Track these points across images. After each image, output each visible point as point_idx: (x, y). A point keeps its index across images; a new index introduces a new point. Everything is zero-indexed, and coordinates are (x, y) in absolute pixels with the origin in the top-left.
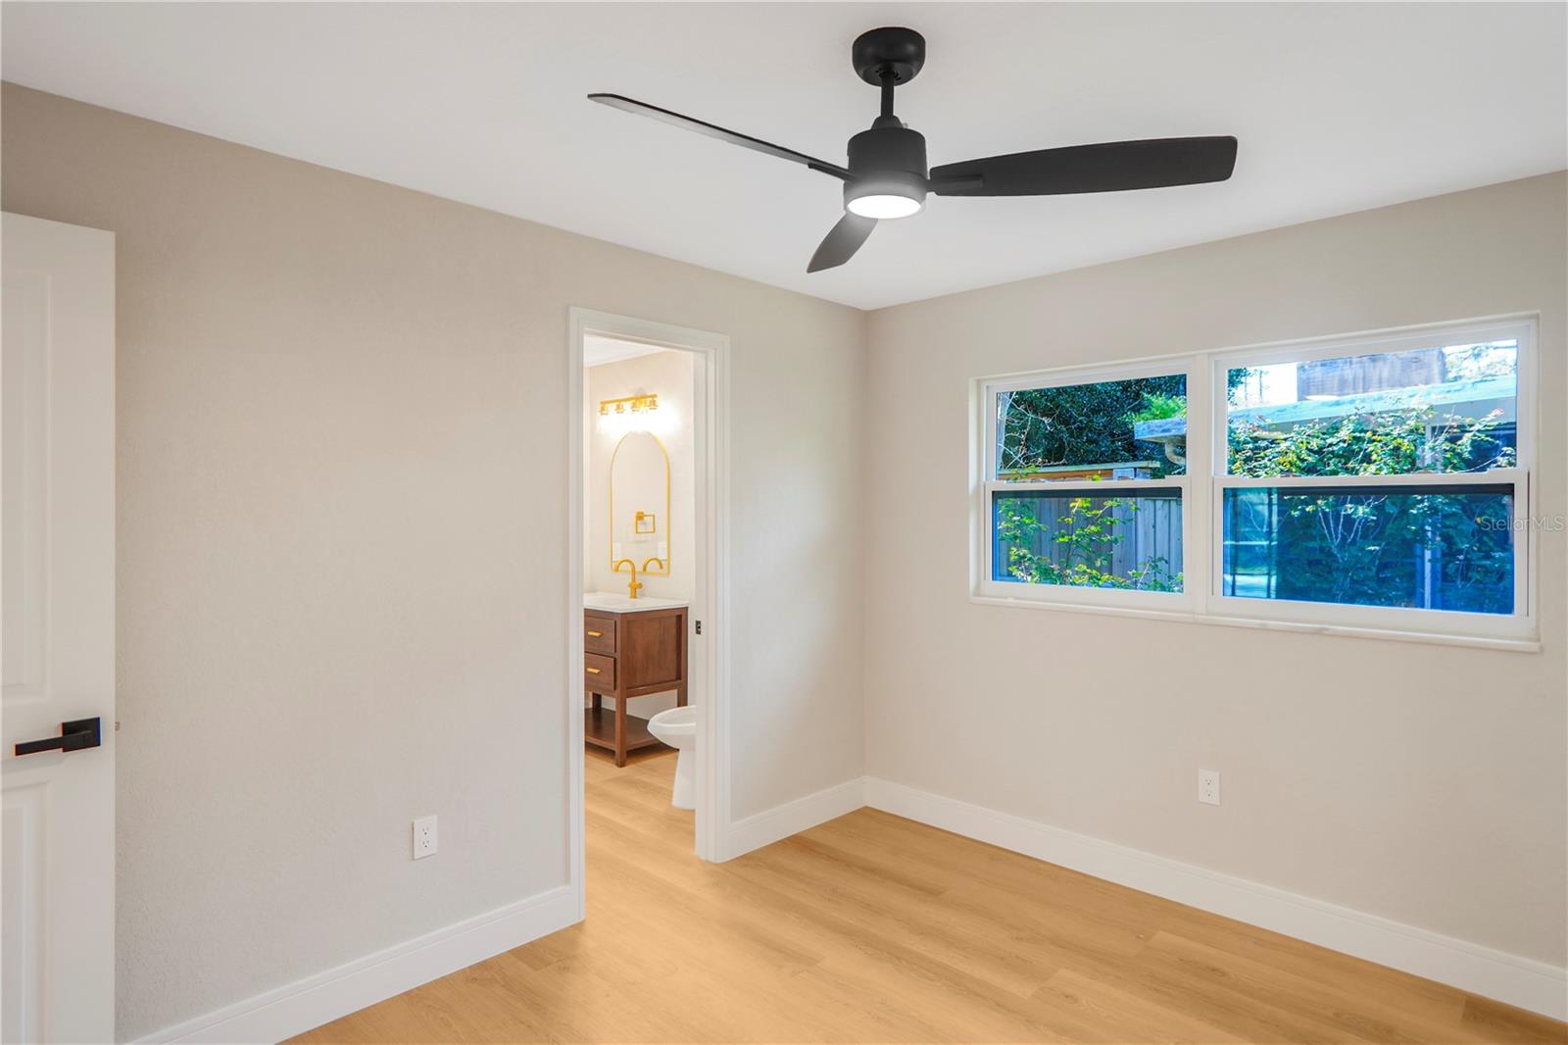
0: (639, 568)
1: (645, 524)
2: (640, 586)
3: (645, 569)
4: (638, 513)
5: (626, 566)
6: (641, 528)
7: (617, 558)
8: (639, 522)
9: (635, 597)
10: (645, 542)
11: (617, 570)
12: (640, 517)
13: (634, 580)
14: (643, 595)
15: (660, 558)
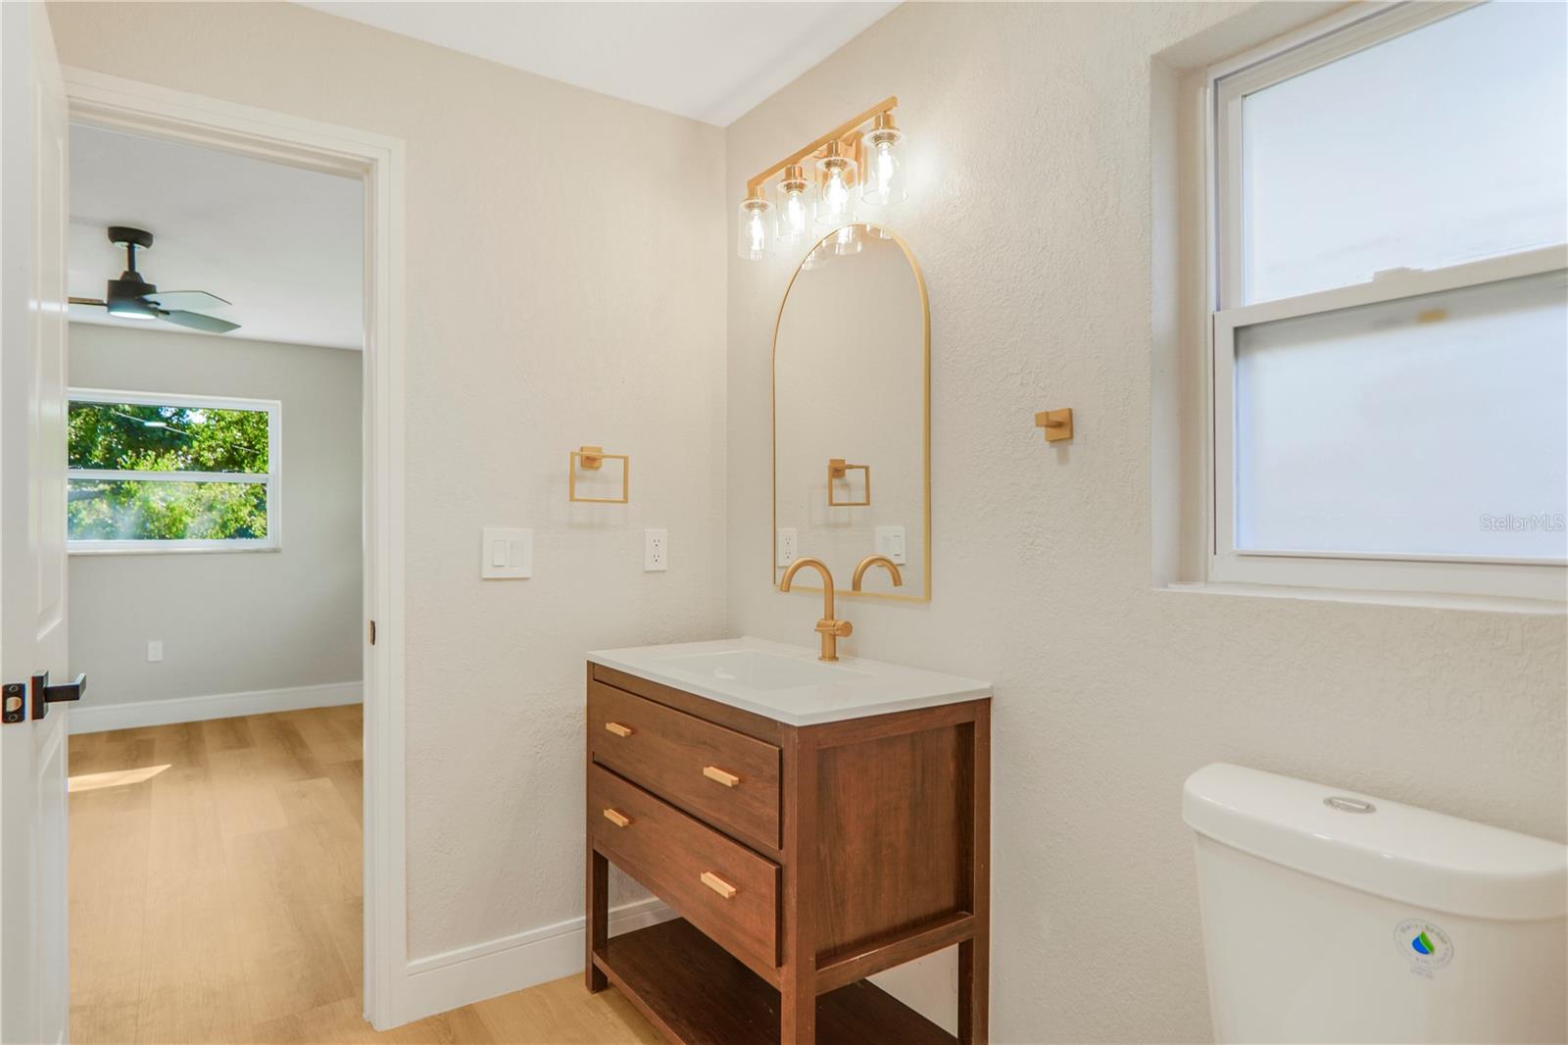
0: (842, 583)
1: (846, 486)
2: (847, 629)
3: (856, 585)
4: (833, 461)
5: (810, 577)
6: (840, 496)
7: (787, 561)
8: (836, 482)
9: (834, 658)
10: (848, 525)
11: (787, 587)
12: (837, 470)
13: (830, 614)
14: (853, 653)
15: (895, 561)
